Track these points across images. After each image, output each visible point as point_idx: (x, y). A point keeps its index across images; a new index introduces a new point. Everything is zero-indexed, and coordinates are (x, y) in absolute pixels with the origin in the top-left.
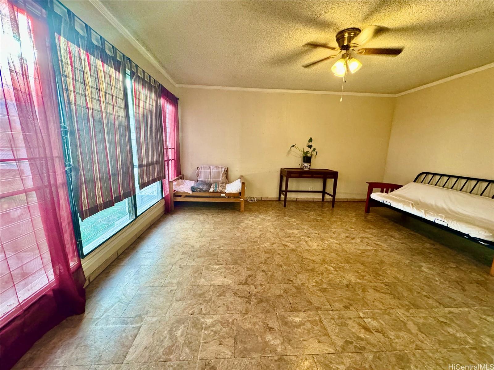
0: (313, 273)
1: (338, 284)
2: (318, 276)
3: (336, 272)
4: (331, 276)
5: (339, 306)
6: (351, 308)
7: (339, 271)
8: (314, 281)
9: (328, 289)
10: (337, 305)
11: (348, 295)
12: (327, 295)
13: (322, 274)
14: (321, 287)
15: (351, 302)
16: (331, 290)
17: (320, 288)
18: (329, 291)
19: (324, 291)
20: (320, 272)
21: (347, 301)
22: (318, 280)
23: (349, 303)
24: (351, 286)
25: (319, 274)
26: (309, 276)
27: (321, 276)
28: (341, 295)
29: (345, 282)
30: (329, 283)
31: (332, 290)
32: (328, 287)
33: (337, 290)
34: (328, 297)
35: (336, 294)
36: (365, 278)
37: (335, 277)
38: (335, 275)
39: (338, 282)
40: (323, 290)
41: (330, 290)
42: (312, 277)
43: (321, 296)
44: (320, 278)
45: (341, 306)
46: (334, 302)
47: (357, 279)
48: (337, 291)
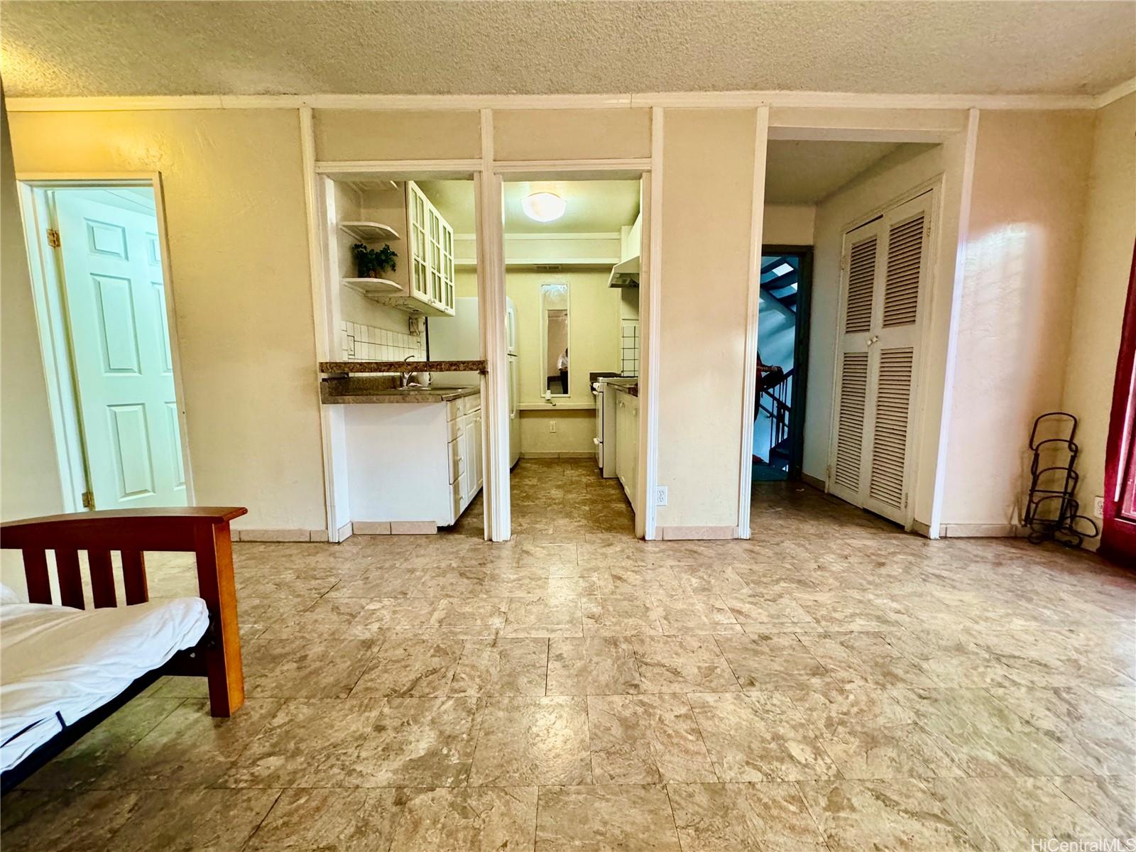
0: (863, 726)
1: (776, 688)
2: (845, 714)
3: (781, 731)
4: (798, 716)
5: (781, 640)
6: (756, 637)
7: (768, 736)
8: (852, 697)
9: (807, 674)
10: (784, 641)
11: (754, 660)
12: (809, 660)
13: (830, 724)
14: (829, 680)
15: (754, 646)
16: (798, 670)
17: (827, 675)
18: (805, 668)
19: (818, 668)
20: (840, 729)
21: (760, 648)
22: (840, 698)
23: (757, 644)
24: (742, 681)
25: (842, 723)
26: (876, 716)
27: (833, 714)
28: (772, 660)
29: (755, 694)
30: (802, 690)
31: (796, 672)
32: (806, 677)
33: (780, 672)
34: (805, 655)
35: (785, 661)
36: (683, 710)
37: (783, 713)
38: (783, 717)
39: (777, 695)
40: (818, 671)
41: (802, 672)
42: (862, 710)
43: (822, 657)
44: (834, 707)
45: (775, 639)
46: (791, 646)
47: (712, 703)
48: (782, 669)
